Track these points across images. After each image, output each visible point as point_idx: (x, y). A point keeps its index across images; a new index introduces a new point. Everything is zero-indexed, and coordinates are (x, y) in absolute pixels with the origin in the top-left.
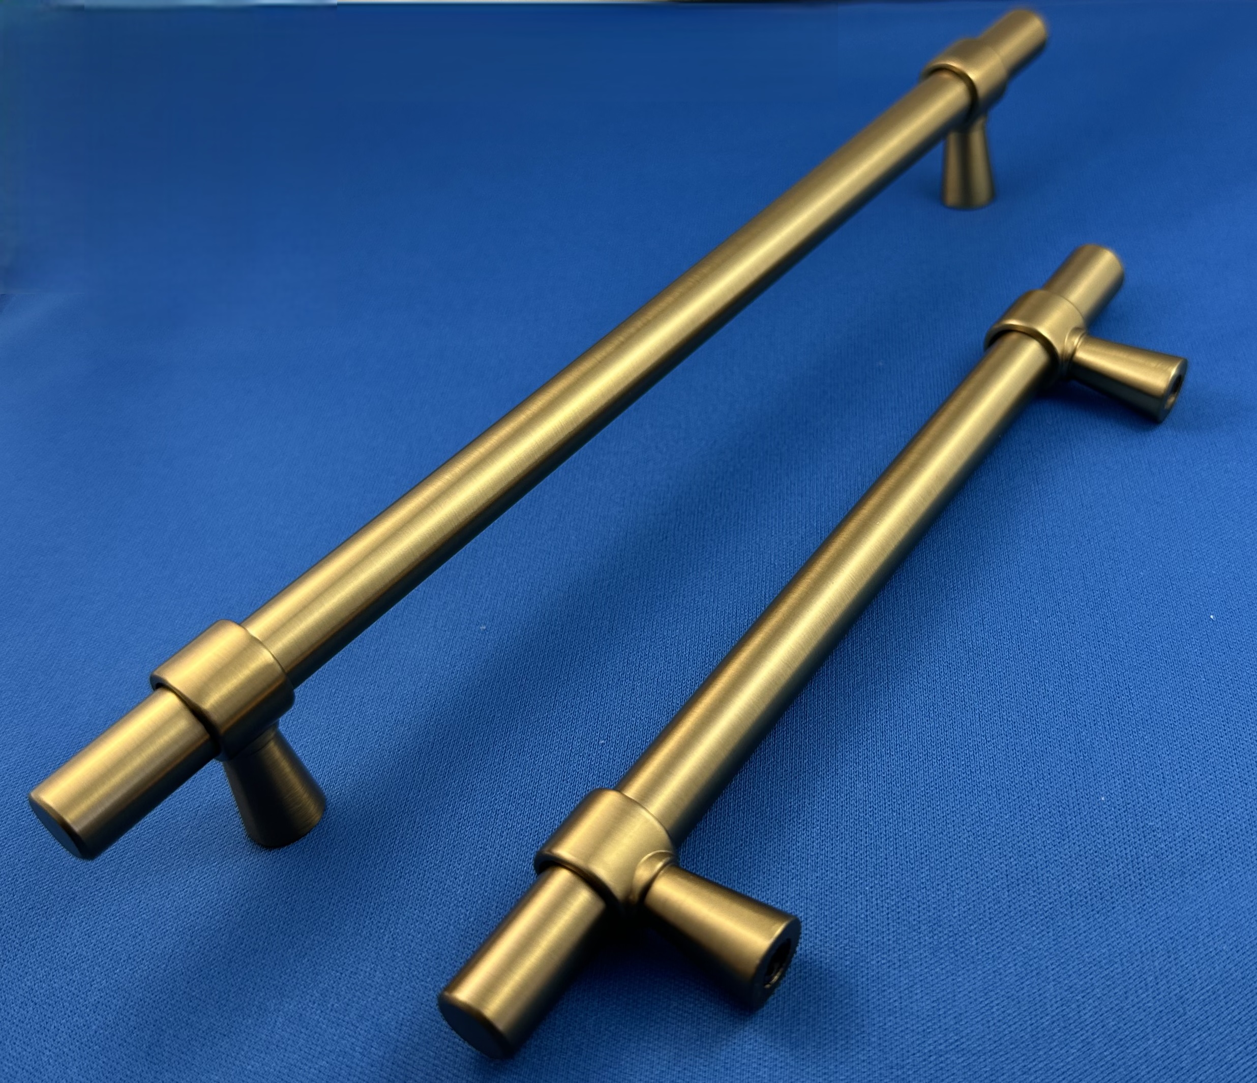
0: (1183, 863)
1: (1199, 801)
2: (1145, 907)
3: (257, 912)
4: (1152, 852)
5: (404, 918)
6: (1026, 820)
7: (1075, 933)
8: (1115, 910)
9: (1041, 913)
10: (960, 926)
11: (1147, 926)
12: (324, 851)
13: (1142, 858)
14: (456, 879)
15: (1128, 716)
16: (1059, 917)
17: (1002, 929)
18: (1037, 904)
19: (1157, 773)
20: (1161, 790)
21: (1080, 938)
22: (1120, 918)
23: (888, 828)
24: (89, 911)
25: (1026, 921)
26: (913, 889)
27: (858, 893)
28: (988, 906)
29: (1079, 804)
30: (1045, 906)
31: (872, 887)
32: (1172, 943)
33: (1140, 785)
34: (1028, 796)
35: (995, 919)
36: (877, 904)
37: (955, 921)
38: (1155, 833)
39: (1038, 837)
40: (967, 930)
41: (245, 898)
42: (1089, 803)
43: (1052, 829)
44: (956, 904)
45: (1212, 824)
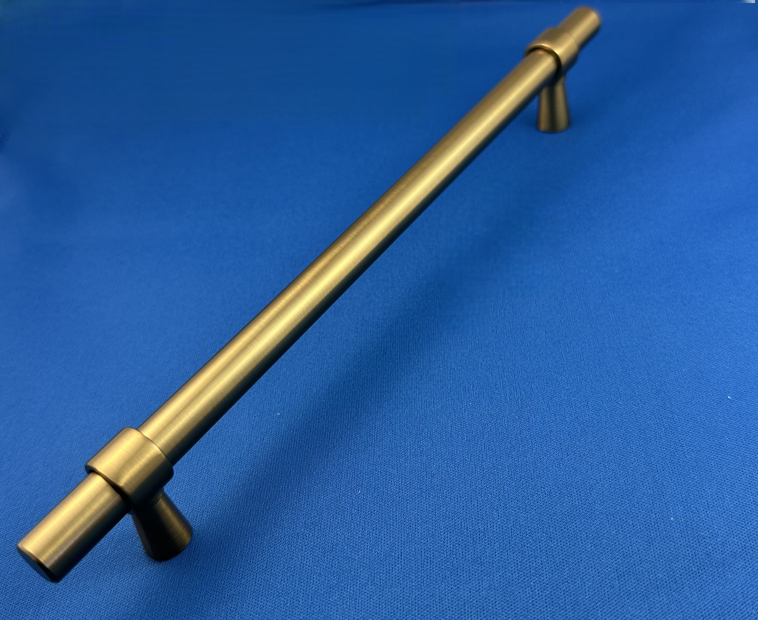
0: (723, 558)
1: (730, 518)
2: (702, 587)
3: (156, 602)
4: (704, 552)
5: (247, 604)
6: (626, 534)
7: (661, 605)
8: (684, 589)
9: (639, 593)
10: (590, 604)
11: (704, 598)
12: (194, 562)
13: (698, 556)
14: (276, 578)
15: (683, 464)
16: (650, 595)
17: (616, 604)
18: (636, 587)
19: (704, 501)
20: (706, 512)
21: (664, 608)
22: (688, 594)
23: (541, 544)
24: (53, 604)
25: (631, 599)
26: (559, 583)
27: (526, 587)
28: (606, 590)
29: (657, 523)
30: (642, 589)
31: (534, 583)
32: (721, 610)
33: (693, 509)
34: (626, 519)
35: (612, 598)
36: (539, 594)
37: (587, 601)
38: (705, 540)
39: (634, 545)
40: (595, 607)
41: (148, 594)
42: (663, 522)
43: (642, 539)
44: (587, 590)
45: (739, 532)
